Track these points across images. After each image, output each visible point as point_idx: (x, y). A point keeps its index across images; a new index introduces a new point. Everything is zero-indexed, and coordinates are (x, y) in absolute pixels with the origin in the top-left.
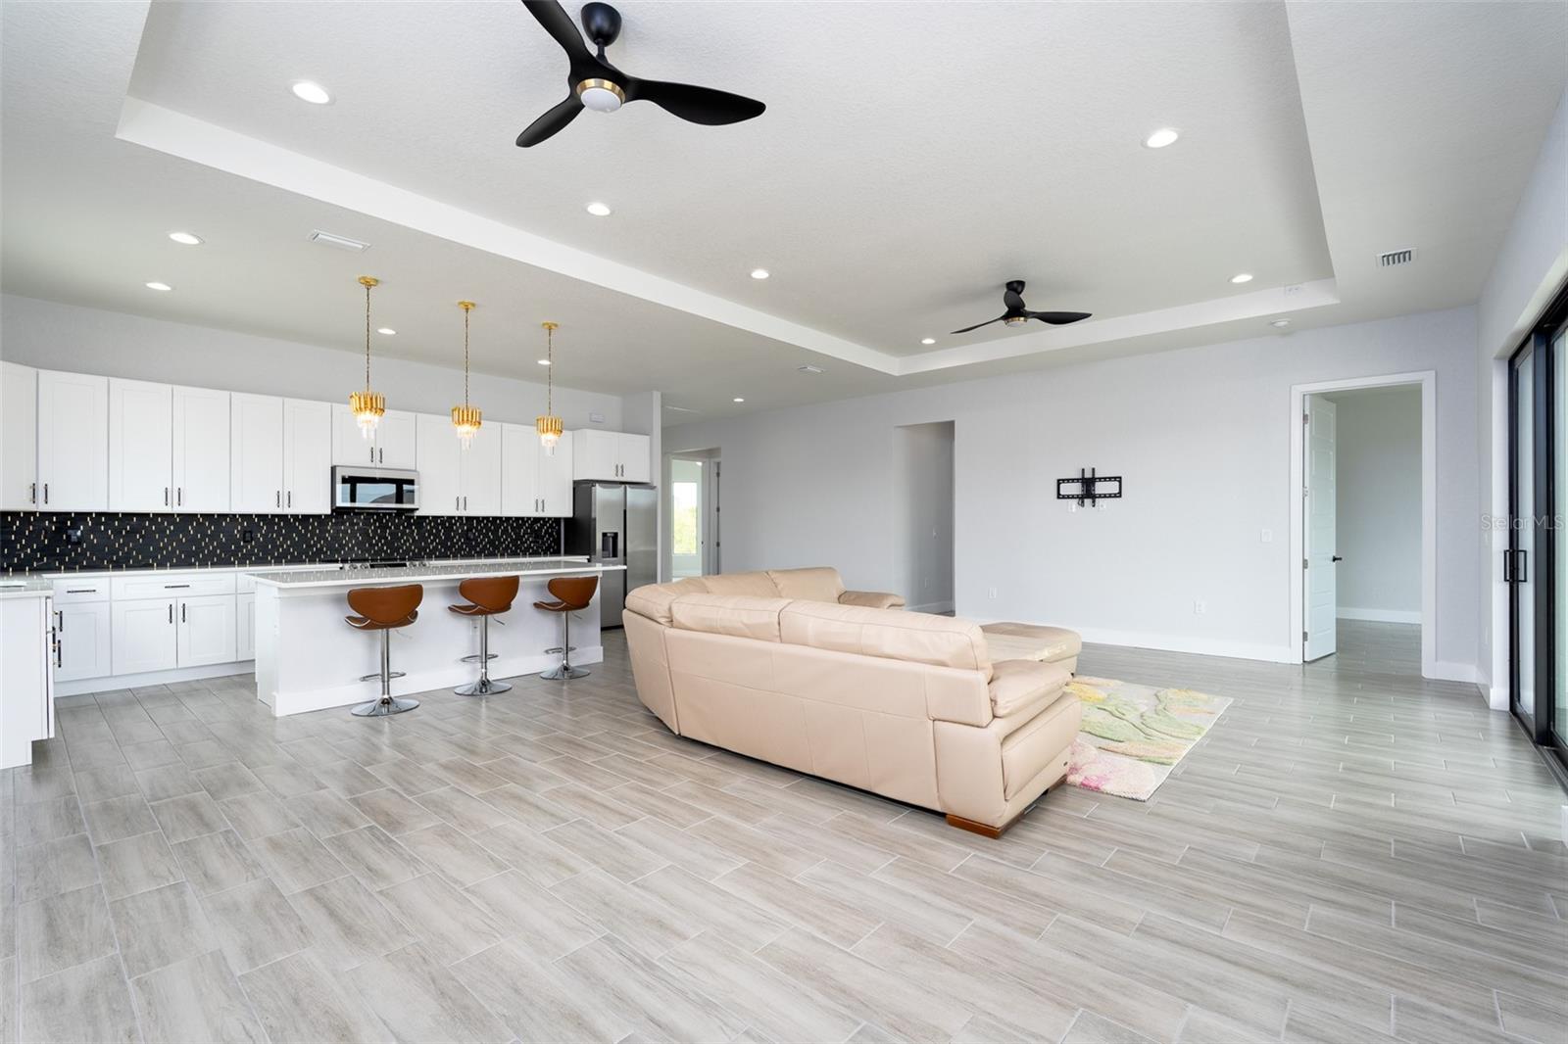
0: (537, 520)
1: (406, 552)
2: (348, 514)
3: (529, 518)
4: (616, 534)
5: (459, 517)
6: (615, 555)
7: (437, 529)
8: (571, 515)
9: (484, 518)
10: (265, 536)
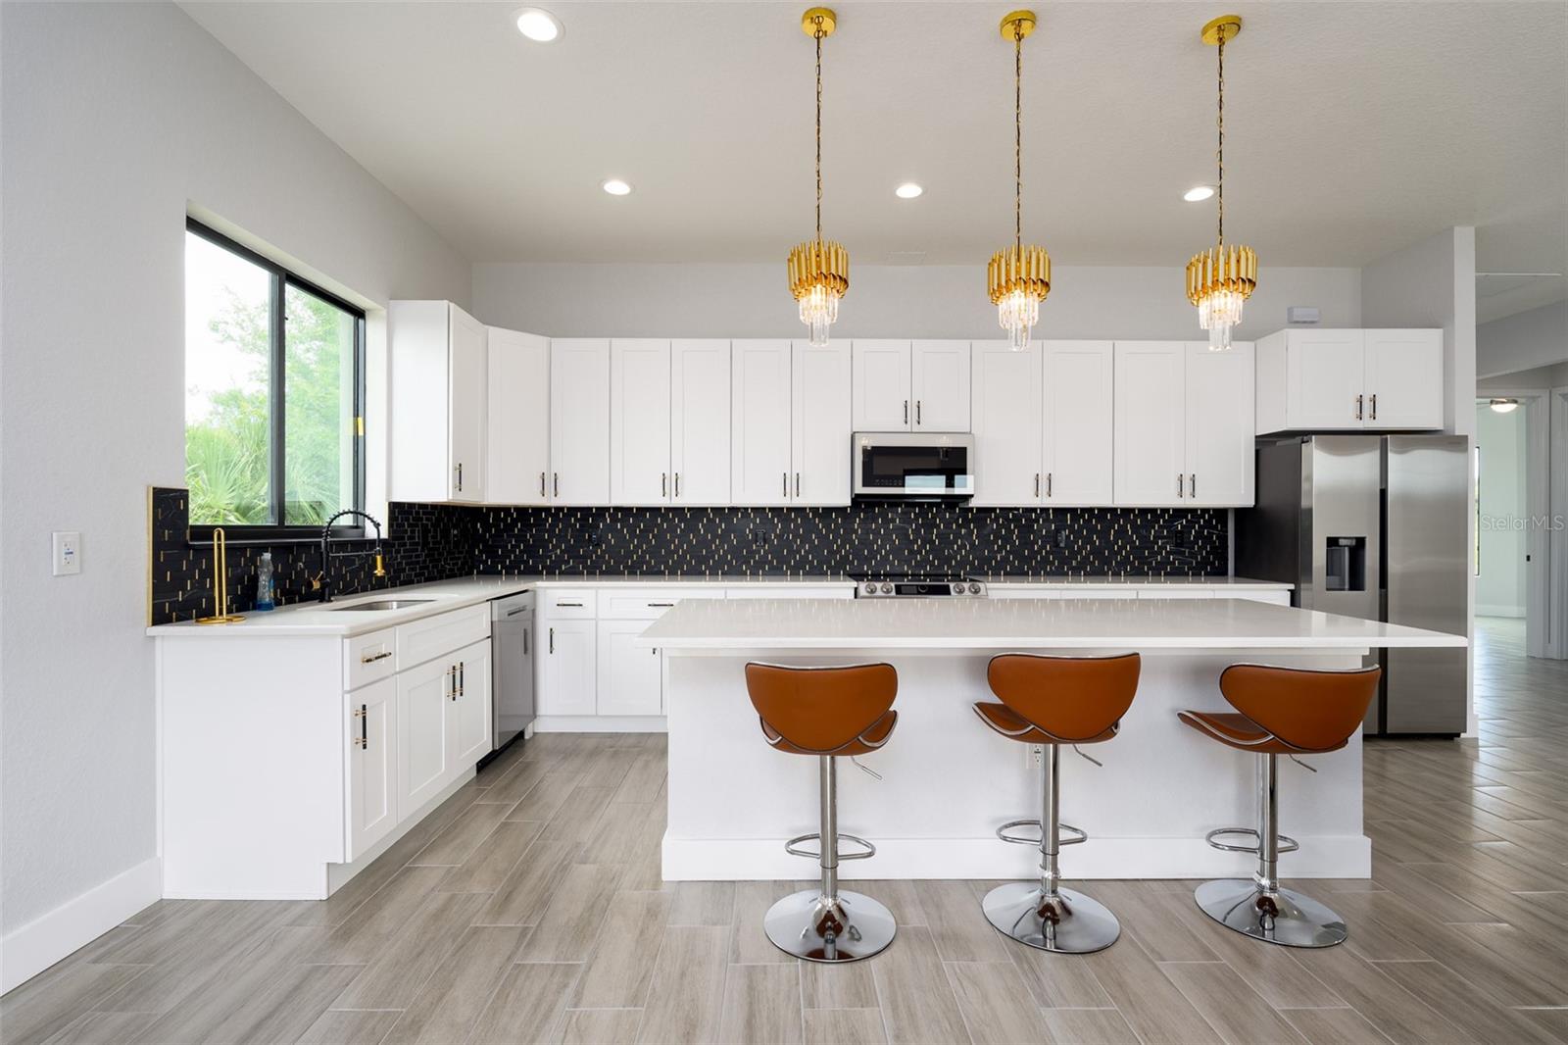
0: (1180, 513)
1: (962, 564)
2: (881, 505)
3: (1165, 511)
4: (1360, 542)
5: (1042, 509)
6: (1356, 584)
7: (1008, 529)
8: (1250, 502)
9: (1084, 510)
10: (779, 537)
